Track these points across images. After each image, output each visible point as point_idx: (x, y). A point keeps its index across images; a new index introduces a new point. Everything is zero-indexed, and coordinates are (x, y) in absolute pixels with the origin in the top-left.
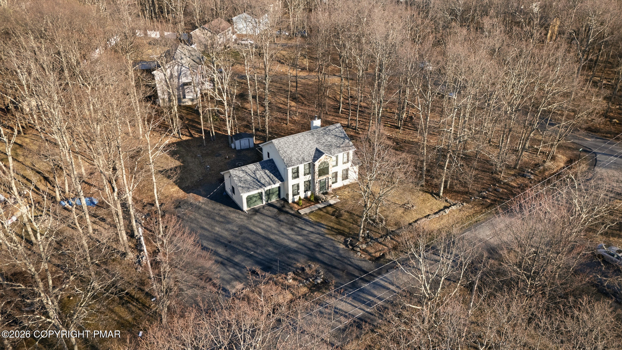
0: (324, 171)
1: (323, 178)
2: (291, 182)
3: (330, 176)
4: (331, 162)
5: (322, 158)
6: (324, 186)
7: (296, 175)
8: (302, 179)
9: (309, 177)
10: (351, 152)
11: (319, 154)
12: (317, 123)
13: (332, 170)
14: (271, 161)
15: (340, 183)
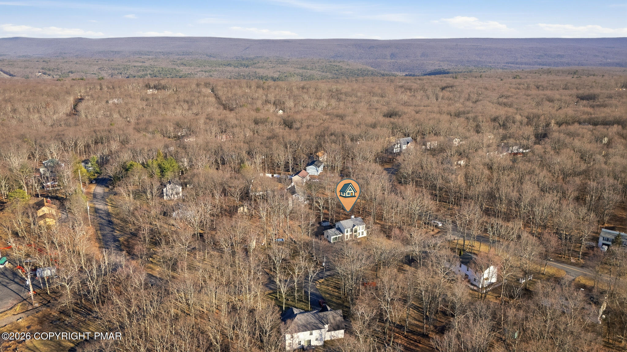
0: (356, 231)
1: (355, 233)
2: (346, 234)
3: (358, 233)
4: (358, 229)
5: (355, 227)
6: (356, 236)
7: (347, 232)
8: (349, 233)
9: (351, 233)
10: (364, 226)
11: (354, 226)
12: (353, 217)
13: (358, 231)
14: (339, 228)
15: (361, 236)
